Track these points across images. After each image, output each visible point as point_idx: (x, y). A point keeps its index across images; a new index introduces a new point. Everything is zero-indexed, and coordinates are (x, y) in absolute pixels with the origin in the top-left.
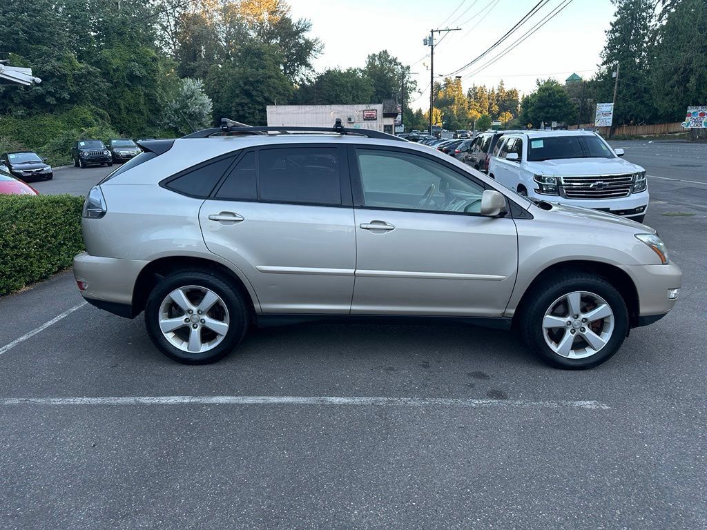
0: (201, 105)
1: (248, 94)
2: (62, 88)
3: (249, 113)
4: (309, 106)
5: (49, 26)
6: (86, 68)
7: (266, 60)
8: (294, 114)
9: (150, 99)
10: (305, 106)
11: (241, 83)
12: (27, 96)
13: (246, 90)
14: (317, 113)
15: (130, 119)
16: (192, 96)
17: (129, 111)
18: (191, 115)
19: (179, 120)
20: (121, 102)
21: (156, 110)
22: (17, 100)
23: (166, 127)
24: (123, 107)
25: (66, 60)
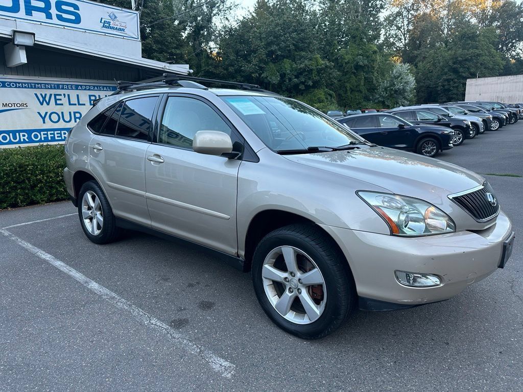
0: (405, 83)
1: (455, 71)
2: (309, 79)
3: (453, 87)
4: (509, 77)
5: (308, 39)
6: (326, 64)
7: (479, 42)
8: (493, 84)
9: (368, 81)
10: (505, 77)
11: (451, 63)
12: (289, 86)
13: (454, 68)
14: (516, 82)
15: (352, 96)
16: (399, 77)
17: (352, 91)
18: (396, 91)
19: (387, 95)
20: (348, 85)
21: (372, 89)
22: (284, 88)
23: (376, 101)
24: (348, 89)
25: (314, 60)
